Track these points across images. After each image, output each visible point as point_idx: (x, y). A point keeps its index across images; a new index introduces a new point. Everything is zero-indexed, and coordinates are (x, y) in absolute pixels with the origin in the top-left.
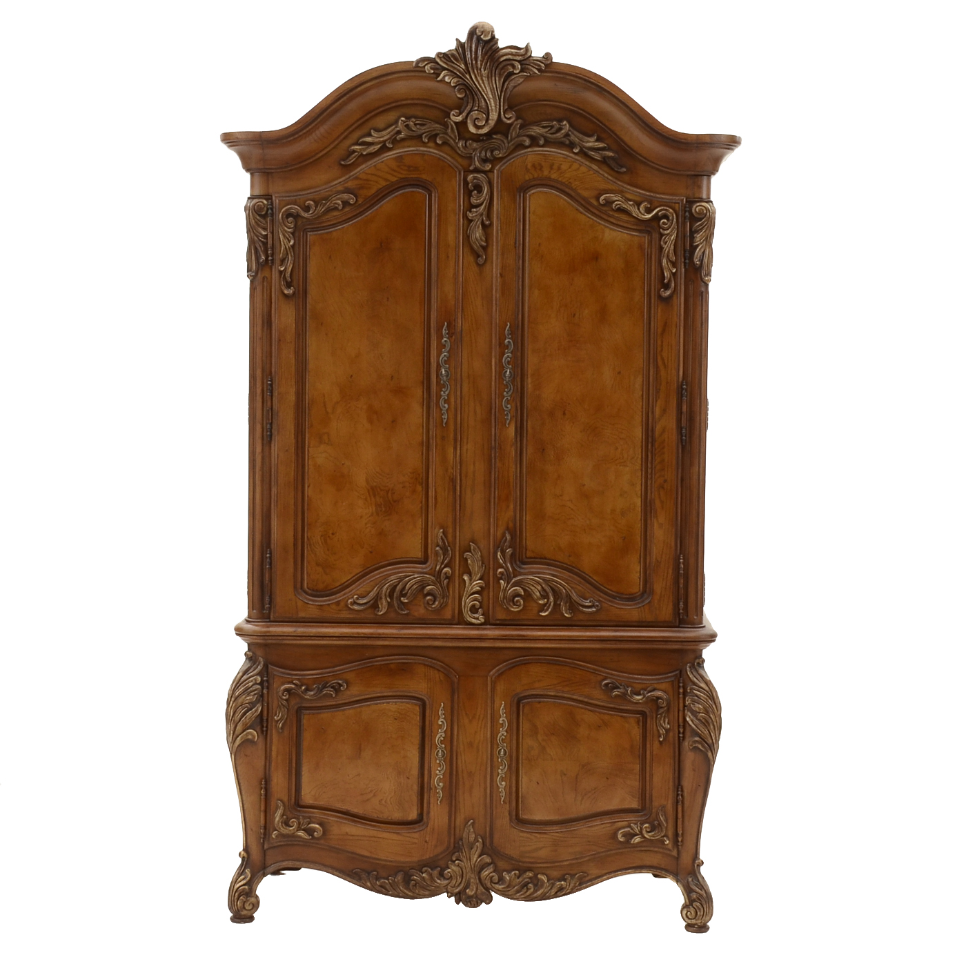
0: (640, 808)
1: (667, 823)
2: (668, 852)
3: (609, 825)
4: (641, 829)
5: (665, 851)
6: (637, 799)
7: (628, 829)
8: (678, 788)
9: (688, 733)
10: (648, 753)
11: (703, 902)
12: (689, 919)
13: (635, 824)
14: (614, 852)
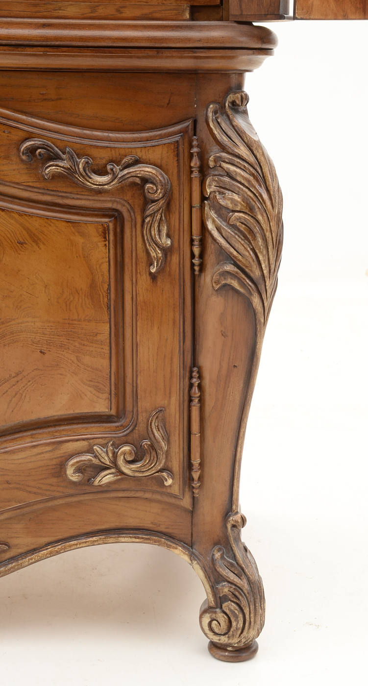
0: (113, 412)
1: (169, 442)
2: (173, 501)
3: (48, 448)
4: (115, 455)
5: (166, 499)
6: (106, 395)
7: (88, 457)
8: (191, 372)
9: (210, 258)
10: (128, 297)
11: (244, 603)
12: (216, 634)
13: (105, 446)
14: (61, 502)
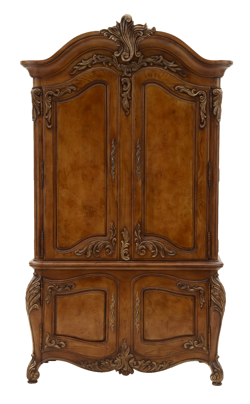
0: (193, 334)
1: (204, 340)
2: (205, 352)
3: (181, 341)
4: (194, 343)
5: (203, 352)
6: (192, 331)
7: (189, 343)
8: (208, 326)
9: (212, 304)
10: (196, 312)
11: (219, 373)
12: (214, 380)
13: (192, 341)
14: (183, 352)
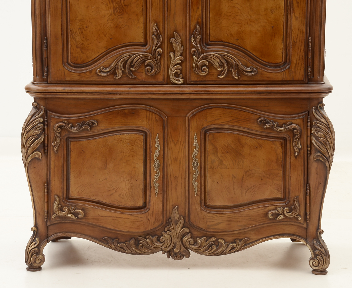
0: (282, 198)
1: (300, 206)
2: (300, 225)
3: (263, 208)
4: (283, 210)
5: (299, 224)
6: (281, 192)
7: (275, 211)
8: (307, 185)
9: (313, 151)
10: (288, 163)
11: (323, 256)
12: (314, 266)
13: (280, 208)
14: (266, 225)
